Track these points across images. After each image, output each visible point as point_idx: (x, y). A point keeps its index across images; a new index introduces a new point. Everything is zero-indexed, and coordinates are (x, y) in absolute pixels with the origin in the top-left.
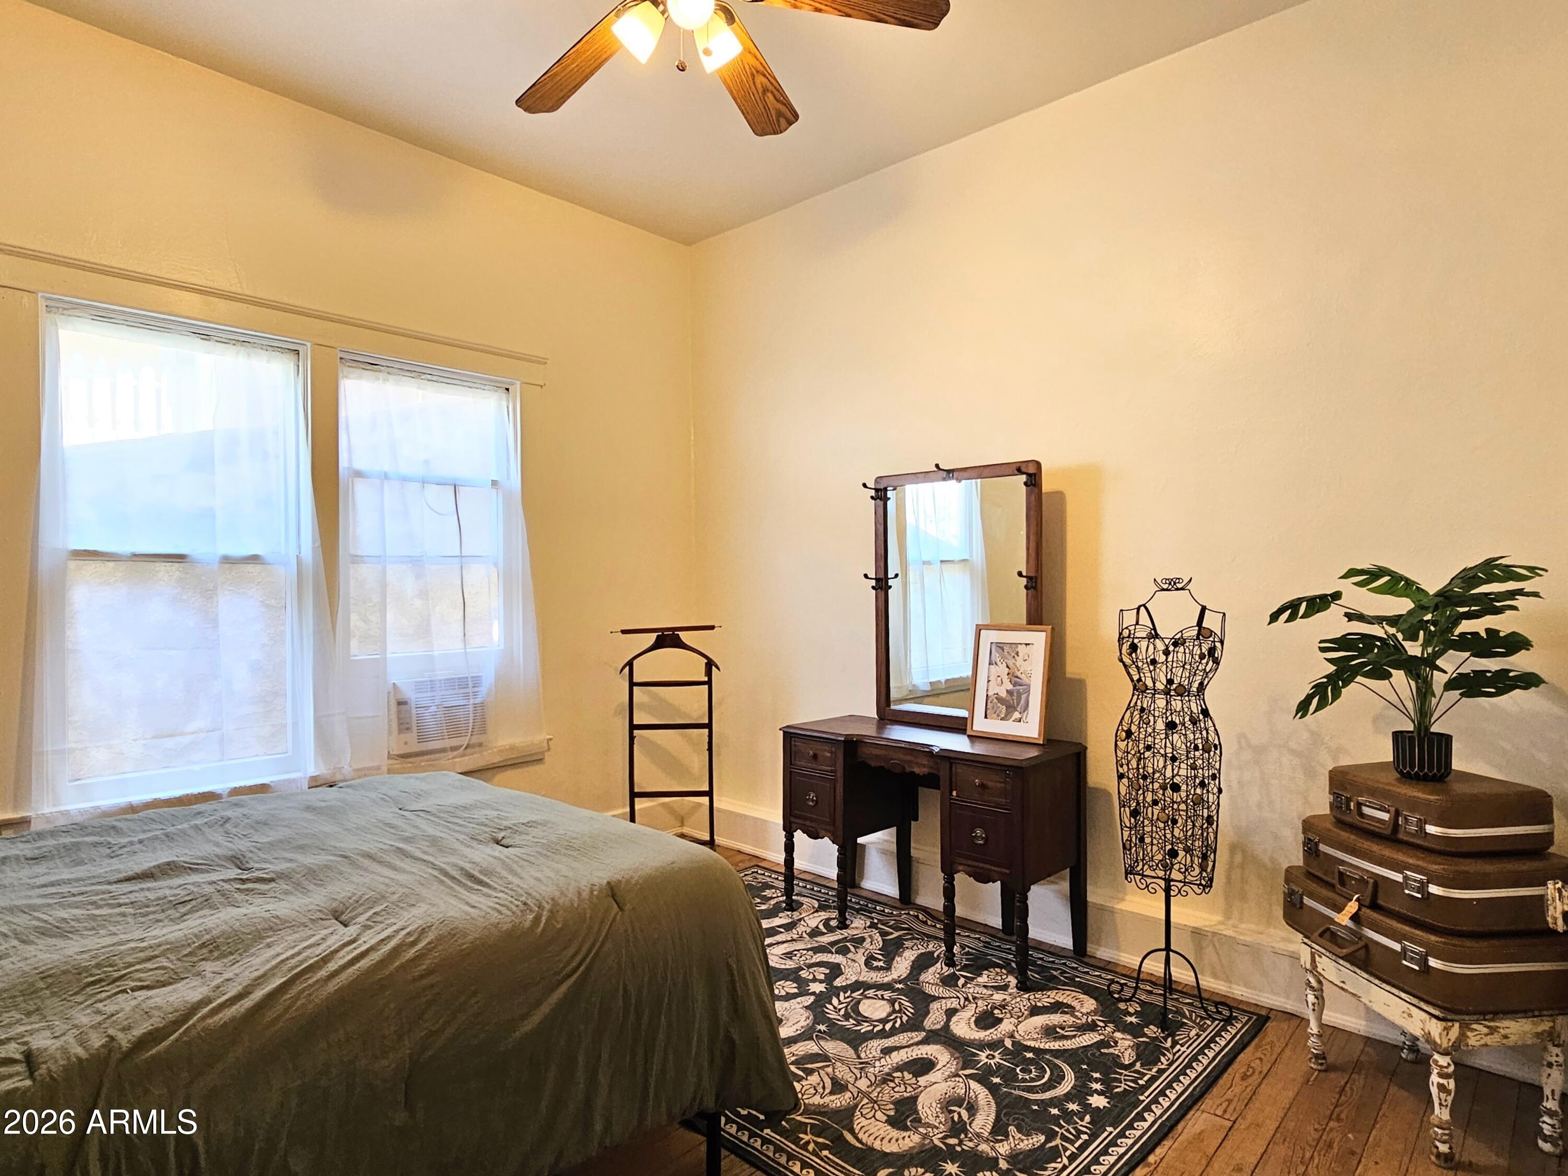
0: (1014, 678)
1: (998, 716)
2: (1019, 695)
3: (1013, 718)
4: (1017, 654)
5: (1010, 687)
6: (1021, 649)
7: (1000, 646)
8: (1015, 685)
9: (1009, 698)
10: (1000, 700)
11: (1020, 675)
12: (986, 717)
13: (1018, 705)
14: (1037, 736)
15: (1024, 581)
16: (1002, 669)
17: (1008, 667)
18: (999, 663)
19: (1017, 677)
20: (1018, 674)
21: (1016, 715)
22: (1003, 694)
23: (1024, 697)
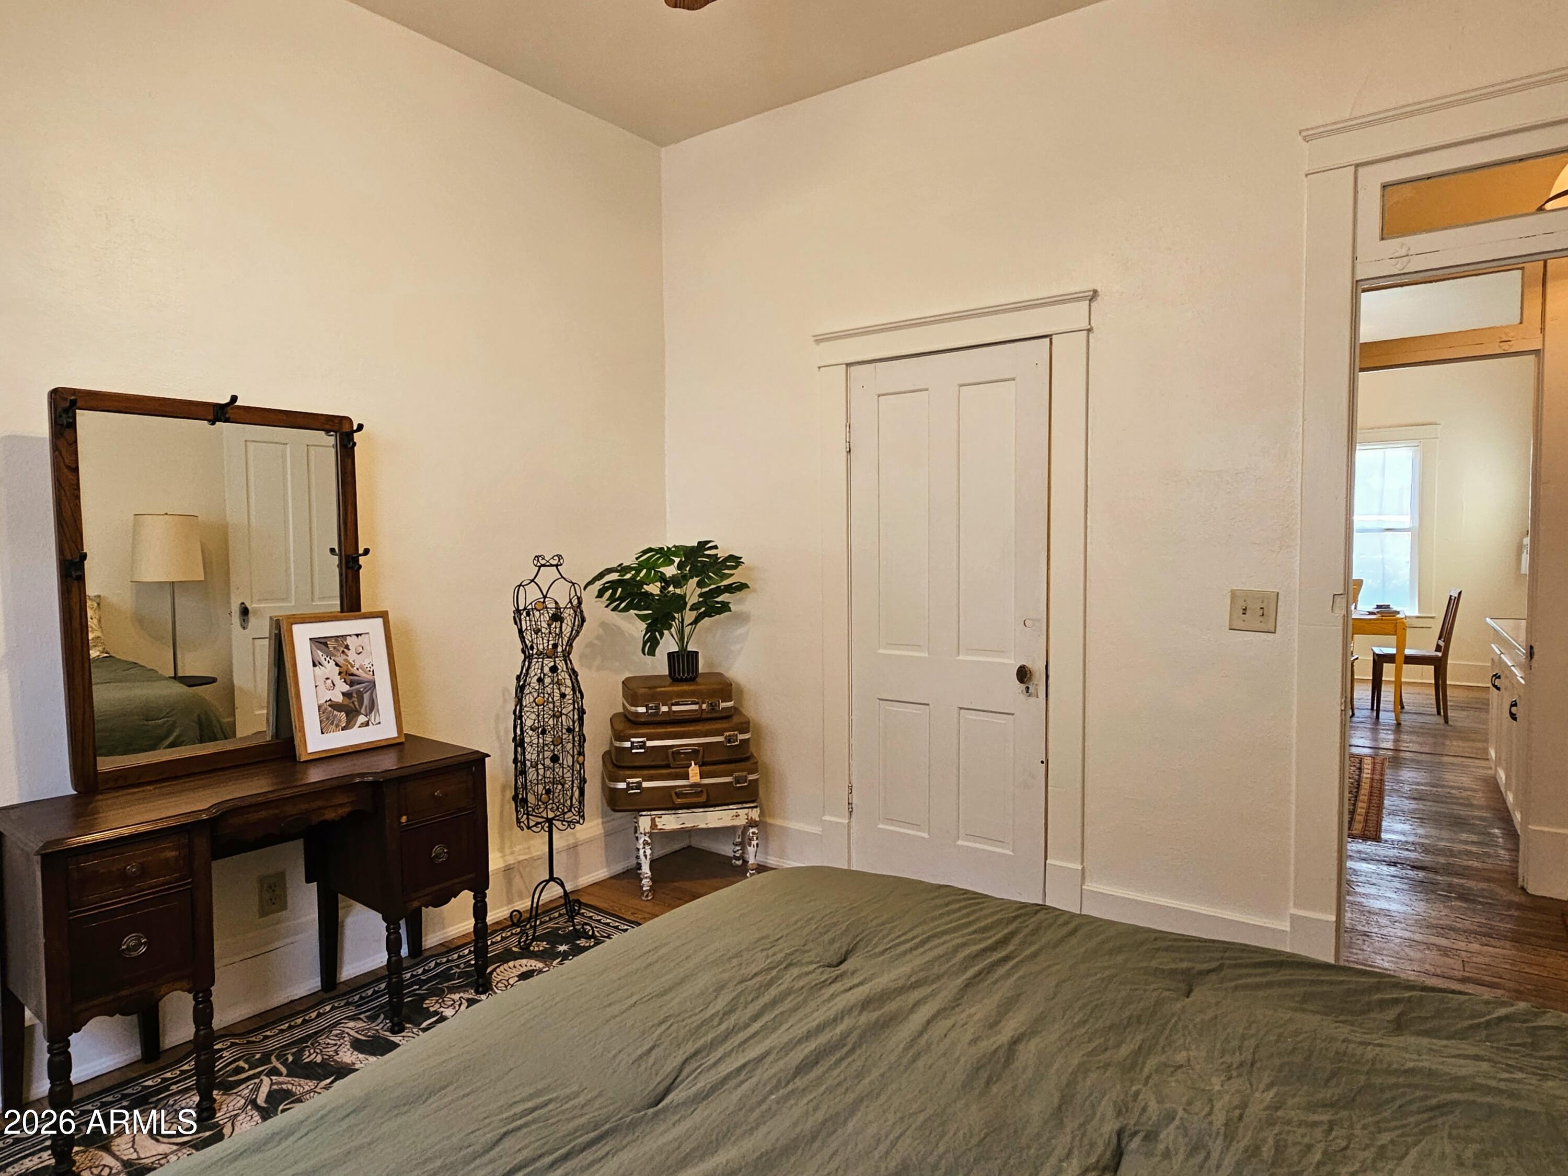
0: (347, 675)
1: (337, 726)
2: (360, 695)
3: (358, 724)
4: (347, 647)
5: (346, 688)
6: (349, 641)
7: (320, 643)
8: (351, 684)
9: (347, 701)
10: (335, 706)
11: (356, 672)
12: (322, 733)
13: (361, 708)
14: (396, 735)
15: (336, 559)
16: (330, 669)
17: (337, 665)
18: (325, 663)
19: (353, 675)
20: (354, 670)
21: (362, 719)
22: (339, 699)
23: (366, 697)
